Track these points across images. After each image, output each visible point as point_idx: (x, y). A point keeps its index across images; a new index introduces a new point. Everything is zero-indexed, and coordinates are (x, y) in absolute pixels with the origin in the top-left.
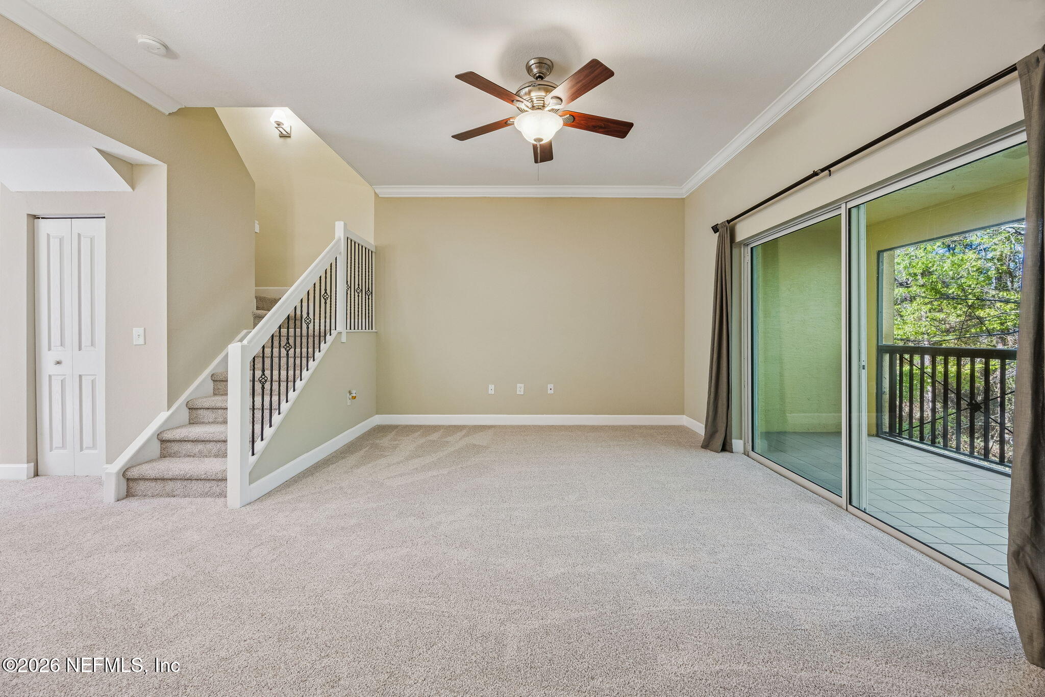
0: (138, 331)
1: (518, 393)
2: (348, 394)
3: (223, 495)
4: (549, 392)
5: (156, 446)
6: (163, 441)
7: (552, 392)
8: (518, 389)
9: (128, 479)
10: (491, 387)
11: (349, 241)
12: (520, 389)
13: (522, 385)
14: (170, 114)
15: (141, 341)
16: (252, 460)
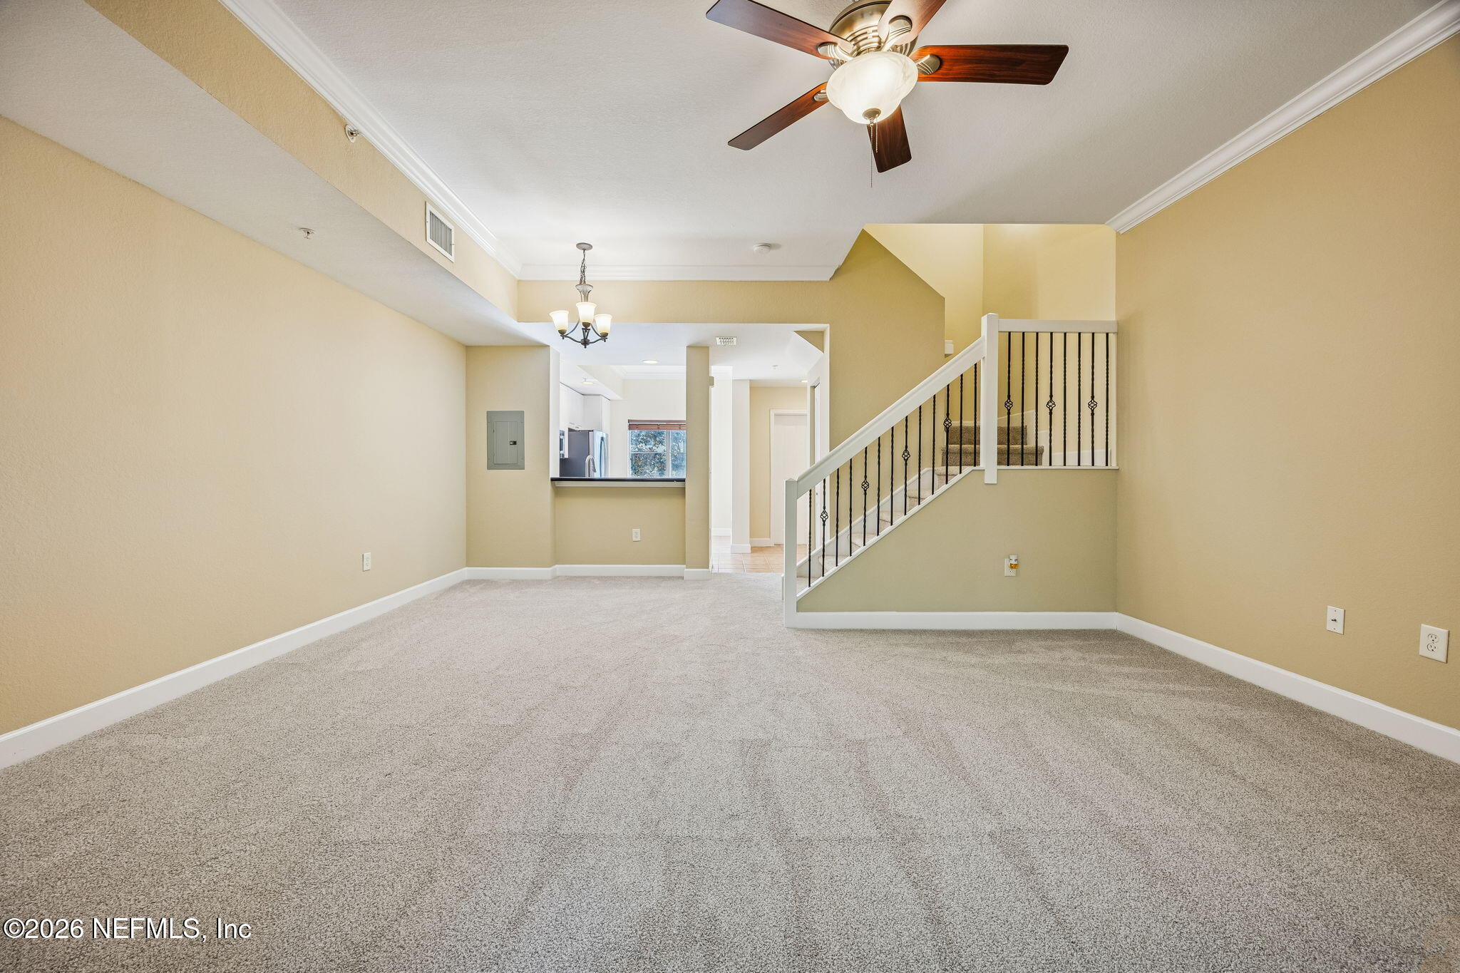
2: (1007, 560)
11: (1016, 335)
14: (831, 279)
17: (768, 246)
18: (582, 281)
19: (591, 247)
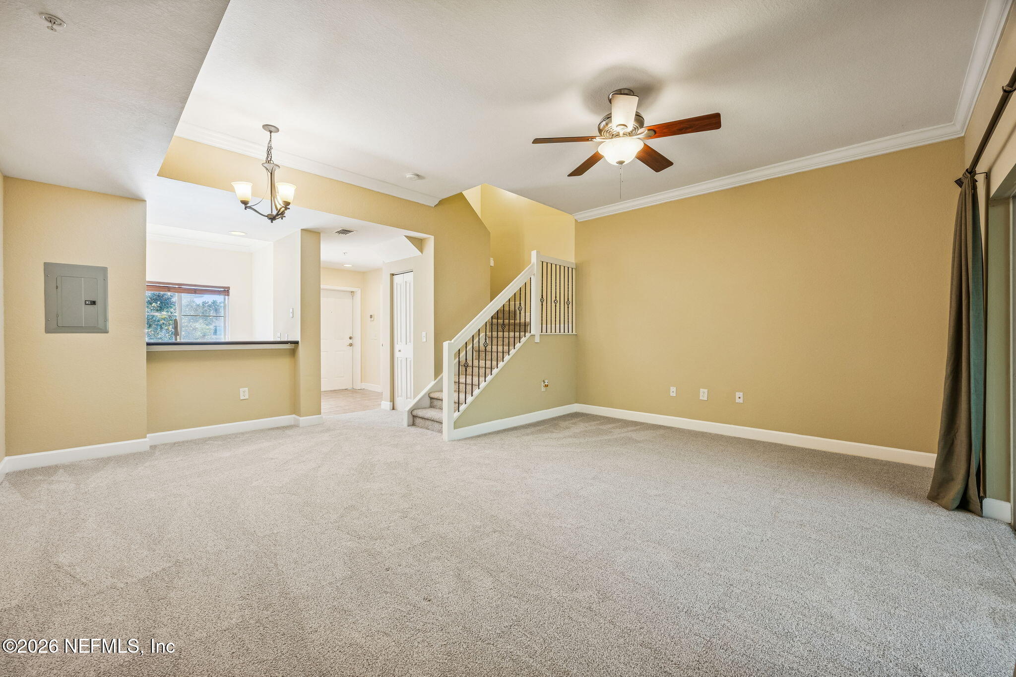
0: (424, 334)
1: (701, 398)
2: (543, 383)
3: (440, 431)
4: (738, 400)
5: (427, 402)
6: (431, 398)
7: (741, 401)
8: (701, 394)
9: (414, 416)
10: (673, 389)
11: (545, 264)
12: (703, 394)
13: (706, 391)
14: (435, 206)
15: (425, 340)
16: (457, 414)
17: (418, 175)
18: (269, 160)
19: (277, 130)
